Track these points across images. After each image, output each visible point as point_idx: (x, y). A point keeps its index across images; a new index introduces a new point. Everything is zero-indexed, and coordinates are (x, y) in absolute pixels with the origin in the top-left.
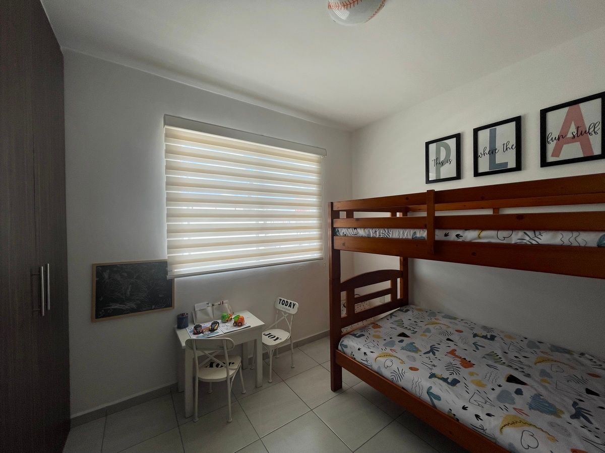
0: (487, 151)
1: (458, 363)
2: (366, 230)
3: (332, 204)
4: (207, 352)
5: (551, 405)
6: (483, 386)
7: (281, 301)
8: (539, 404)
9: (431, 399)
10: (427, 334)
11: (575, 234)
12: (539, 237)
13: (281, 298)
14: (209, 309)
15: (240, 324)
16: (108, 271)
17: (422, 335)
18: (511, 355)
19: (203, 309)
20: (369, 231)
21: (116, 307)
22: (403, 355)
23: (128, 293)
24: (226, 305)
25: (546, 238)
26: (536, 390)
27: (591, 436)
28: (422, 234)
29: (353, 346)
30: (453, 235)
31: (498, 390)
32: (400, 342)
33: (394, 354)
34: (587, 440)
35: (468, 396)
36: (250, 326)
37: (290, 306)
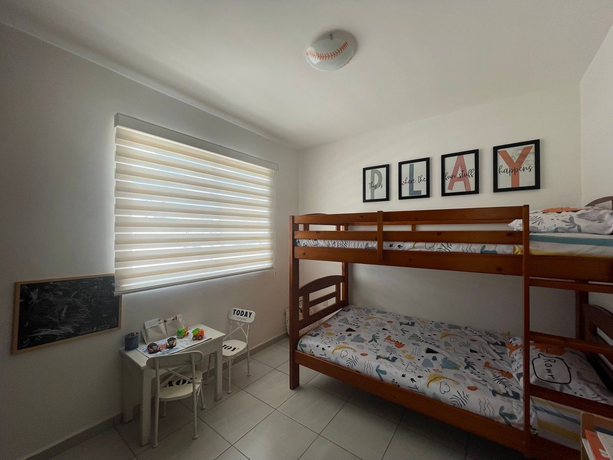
0: (408, 181)
1: (393, 345)
2: (326, 242)
3: (293, 217)
4: (170, 369)
5: (454, 364)
6: (413, 358)
7: (236, 312)
8: (448, 364)
9: (379, 375)
10: (368, 327)
11: (470, 245)
12: (450, 247)
13: (235, 309)
14: (162, 326)
15: (200, 338)
16: (37, 290)
17: (364, 328)
18: (426, 334)
19: (156, 327)
20: (329, 242)
21: (46, 333)
22: (353, 345)
23: (63, 315)
24: (180, 320)
25: (454, 248)
26: (444, 355)
27: (476, 377)
28: (373, 245)
29: (312, 344)
30: (396, 246)
31: (422, 359)
32: (349, 335)
33: (347, 345)
34: (474, 380)
35: (404, 367)
36: (211, 339)
37: (246, 315)
